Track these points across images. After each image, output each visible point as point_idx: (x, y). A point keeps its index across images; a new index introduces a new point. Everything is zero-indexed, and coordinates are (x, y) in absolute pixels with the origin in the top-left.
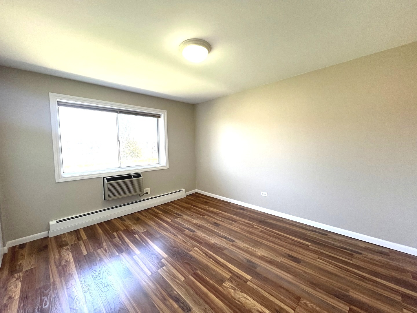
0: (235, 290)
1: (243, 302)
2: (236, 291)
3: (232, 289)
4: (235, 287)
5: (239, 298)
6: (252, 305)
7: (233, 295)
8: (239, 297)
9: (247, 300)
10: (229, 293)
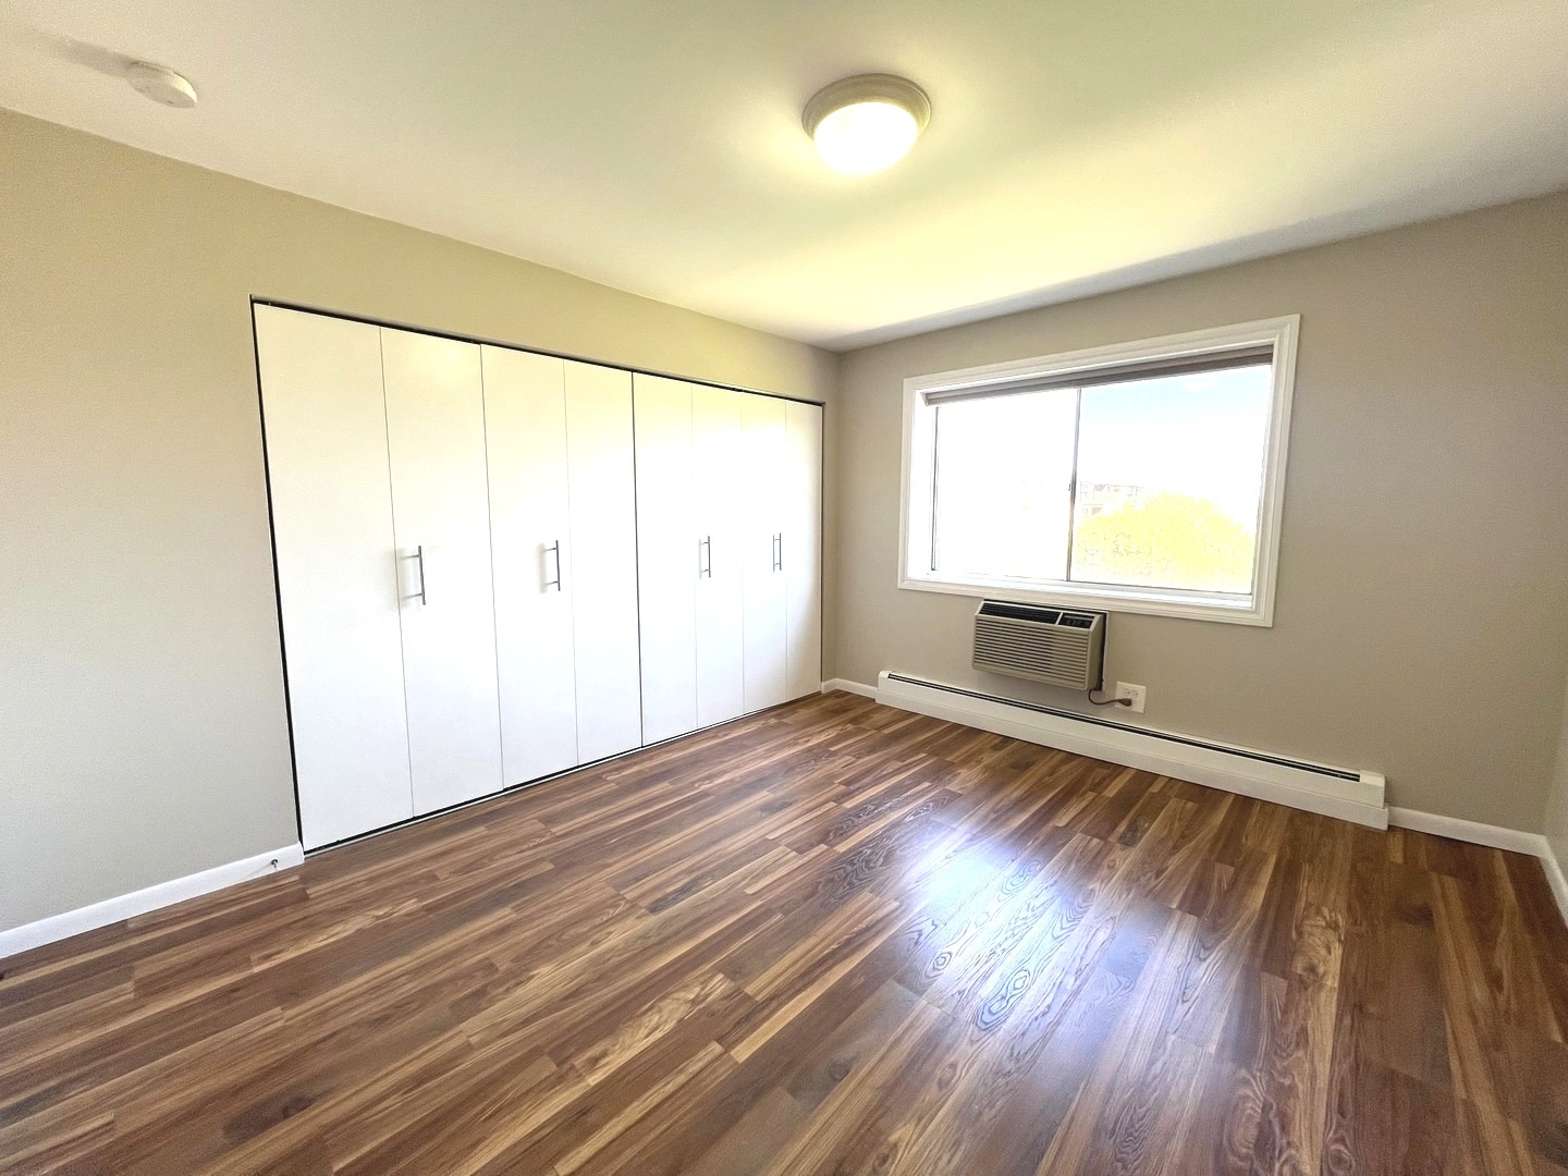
0: (694, 1002)
1: (645, 1019)
2: (689, 1005)
3: (698, 996)
4: (703, 1005)
5: (660, 1011)
6: (628, 1042)
7: (676, 995)
8: (664, 1011)
9: (646, 1032)
10: (685, 987)
